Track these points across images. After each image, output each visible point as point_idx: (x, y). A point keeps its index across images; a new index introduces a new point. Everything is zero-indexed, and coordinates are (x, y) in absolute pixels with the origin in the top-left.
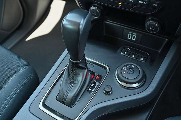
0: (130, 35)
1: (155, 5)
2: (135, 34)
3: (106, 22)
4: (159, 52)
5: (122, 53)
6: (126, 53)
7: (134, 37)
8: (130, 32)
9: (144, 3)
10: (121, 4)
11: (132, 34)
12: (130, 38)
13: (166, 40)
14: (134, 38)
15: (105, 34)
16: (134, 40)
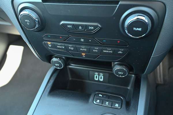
0: (96, 76)
1: (120, 52)
2: (101, 74)
3: (70, 67)
4: (129, 88)
5: (95, 102)
6: (98, 101)
7: (101, 77)
8: (96, 73)
9: (109, 51)
10: (84, 54)
11: (99, 75)
12: (97, 79)
13: (132, 76)
14: (101, 79)
15: (70, 79)
16: (102, 80)
